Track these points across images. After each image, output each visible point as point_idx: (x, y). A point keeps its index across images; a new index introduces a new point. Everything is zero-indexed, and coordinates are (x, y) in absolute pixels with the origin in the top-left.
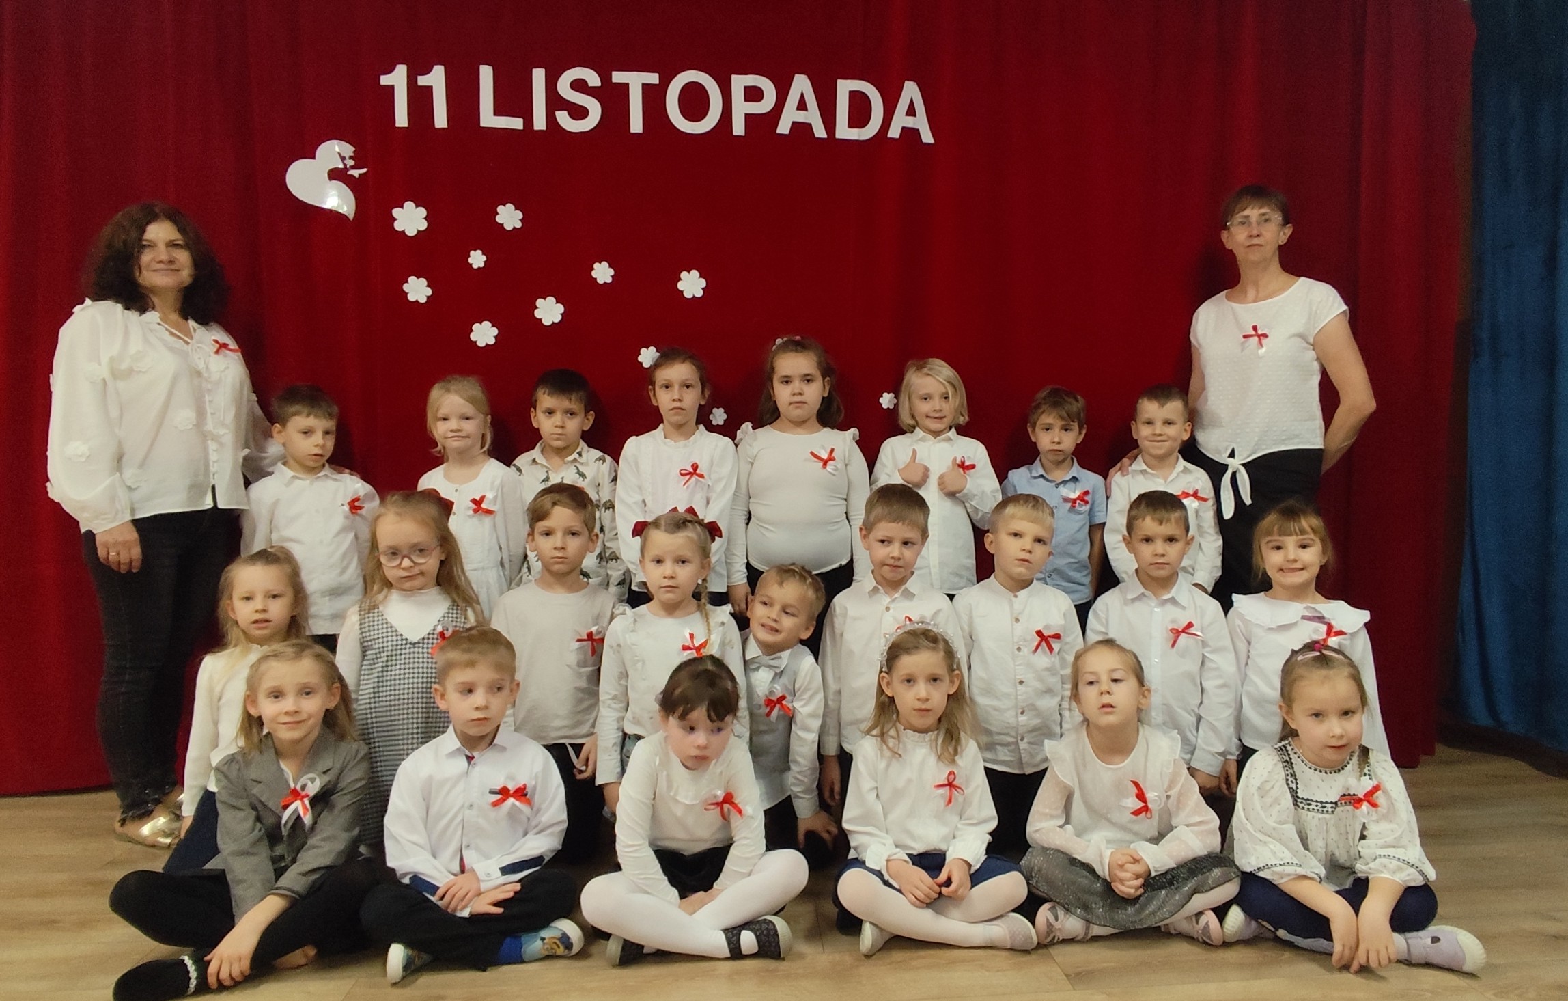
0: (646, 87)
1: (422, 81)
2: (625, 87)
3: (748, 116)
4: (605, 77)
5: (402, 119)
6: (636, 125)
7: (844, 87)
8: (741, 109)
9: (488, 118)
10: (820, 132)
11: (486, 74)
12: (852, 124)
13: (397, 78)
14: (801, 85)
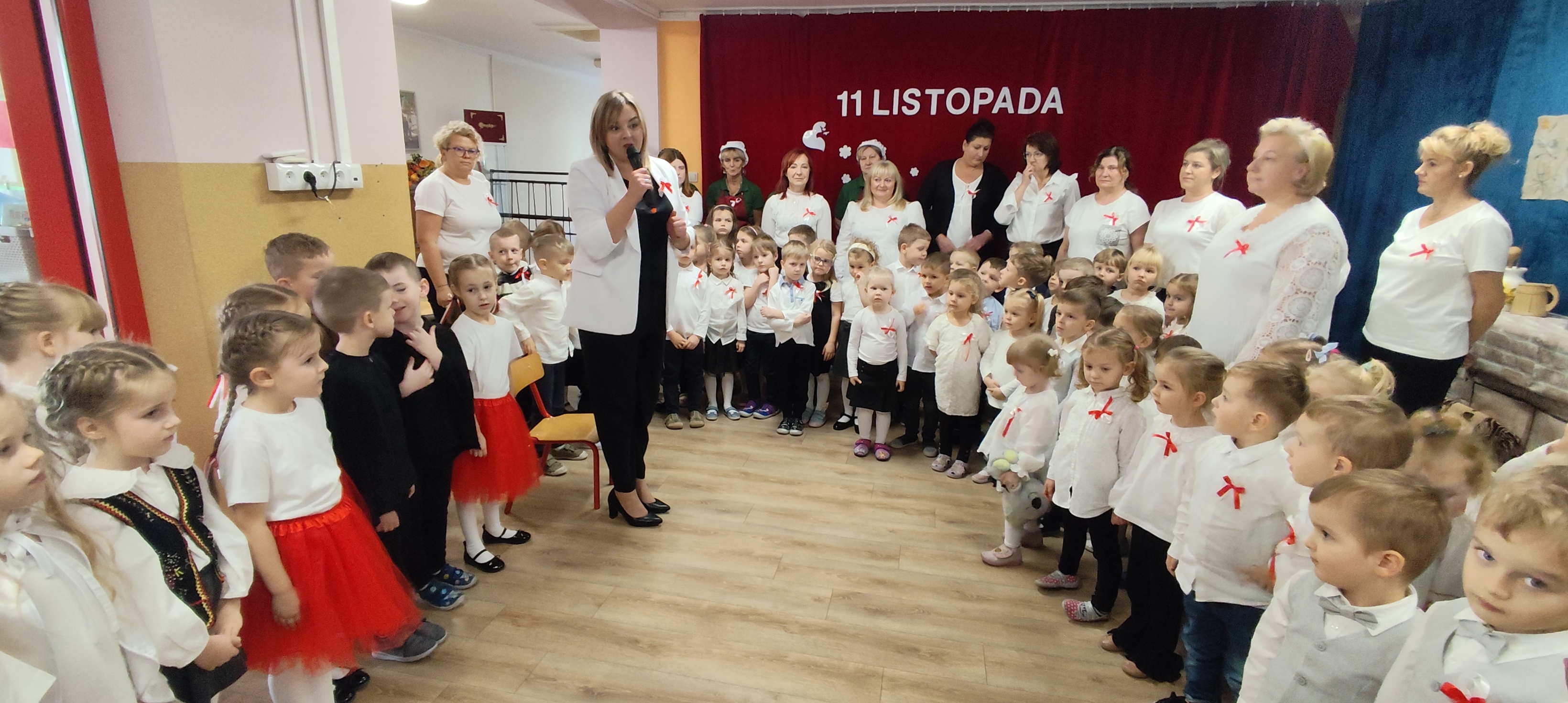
0: (939, 95)
1: (853, 97)
2: (931, 95)
3: (980, 106)
4: (923, 92)
5: (844, 113)
6: (933, 112)
7: (1024, 91)
8: (978, 102)
9: (877, 111)
10: (1011, 111)
11: (877, 93)
12: (1026, 107)
13: (843, 97)
14: (1005, 91)
